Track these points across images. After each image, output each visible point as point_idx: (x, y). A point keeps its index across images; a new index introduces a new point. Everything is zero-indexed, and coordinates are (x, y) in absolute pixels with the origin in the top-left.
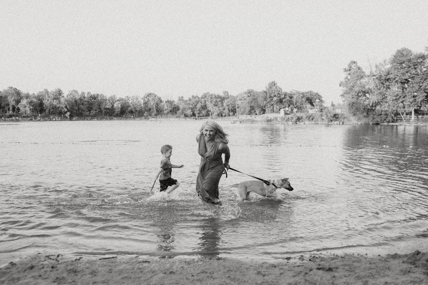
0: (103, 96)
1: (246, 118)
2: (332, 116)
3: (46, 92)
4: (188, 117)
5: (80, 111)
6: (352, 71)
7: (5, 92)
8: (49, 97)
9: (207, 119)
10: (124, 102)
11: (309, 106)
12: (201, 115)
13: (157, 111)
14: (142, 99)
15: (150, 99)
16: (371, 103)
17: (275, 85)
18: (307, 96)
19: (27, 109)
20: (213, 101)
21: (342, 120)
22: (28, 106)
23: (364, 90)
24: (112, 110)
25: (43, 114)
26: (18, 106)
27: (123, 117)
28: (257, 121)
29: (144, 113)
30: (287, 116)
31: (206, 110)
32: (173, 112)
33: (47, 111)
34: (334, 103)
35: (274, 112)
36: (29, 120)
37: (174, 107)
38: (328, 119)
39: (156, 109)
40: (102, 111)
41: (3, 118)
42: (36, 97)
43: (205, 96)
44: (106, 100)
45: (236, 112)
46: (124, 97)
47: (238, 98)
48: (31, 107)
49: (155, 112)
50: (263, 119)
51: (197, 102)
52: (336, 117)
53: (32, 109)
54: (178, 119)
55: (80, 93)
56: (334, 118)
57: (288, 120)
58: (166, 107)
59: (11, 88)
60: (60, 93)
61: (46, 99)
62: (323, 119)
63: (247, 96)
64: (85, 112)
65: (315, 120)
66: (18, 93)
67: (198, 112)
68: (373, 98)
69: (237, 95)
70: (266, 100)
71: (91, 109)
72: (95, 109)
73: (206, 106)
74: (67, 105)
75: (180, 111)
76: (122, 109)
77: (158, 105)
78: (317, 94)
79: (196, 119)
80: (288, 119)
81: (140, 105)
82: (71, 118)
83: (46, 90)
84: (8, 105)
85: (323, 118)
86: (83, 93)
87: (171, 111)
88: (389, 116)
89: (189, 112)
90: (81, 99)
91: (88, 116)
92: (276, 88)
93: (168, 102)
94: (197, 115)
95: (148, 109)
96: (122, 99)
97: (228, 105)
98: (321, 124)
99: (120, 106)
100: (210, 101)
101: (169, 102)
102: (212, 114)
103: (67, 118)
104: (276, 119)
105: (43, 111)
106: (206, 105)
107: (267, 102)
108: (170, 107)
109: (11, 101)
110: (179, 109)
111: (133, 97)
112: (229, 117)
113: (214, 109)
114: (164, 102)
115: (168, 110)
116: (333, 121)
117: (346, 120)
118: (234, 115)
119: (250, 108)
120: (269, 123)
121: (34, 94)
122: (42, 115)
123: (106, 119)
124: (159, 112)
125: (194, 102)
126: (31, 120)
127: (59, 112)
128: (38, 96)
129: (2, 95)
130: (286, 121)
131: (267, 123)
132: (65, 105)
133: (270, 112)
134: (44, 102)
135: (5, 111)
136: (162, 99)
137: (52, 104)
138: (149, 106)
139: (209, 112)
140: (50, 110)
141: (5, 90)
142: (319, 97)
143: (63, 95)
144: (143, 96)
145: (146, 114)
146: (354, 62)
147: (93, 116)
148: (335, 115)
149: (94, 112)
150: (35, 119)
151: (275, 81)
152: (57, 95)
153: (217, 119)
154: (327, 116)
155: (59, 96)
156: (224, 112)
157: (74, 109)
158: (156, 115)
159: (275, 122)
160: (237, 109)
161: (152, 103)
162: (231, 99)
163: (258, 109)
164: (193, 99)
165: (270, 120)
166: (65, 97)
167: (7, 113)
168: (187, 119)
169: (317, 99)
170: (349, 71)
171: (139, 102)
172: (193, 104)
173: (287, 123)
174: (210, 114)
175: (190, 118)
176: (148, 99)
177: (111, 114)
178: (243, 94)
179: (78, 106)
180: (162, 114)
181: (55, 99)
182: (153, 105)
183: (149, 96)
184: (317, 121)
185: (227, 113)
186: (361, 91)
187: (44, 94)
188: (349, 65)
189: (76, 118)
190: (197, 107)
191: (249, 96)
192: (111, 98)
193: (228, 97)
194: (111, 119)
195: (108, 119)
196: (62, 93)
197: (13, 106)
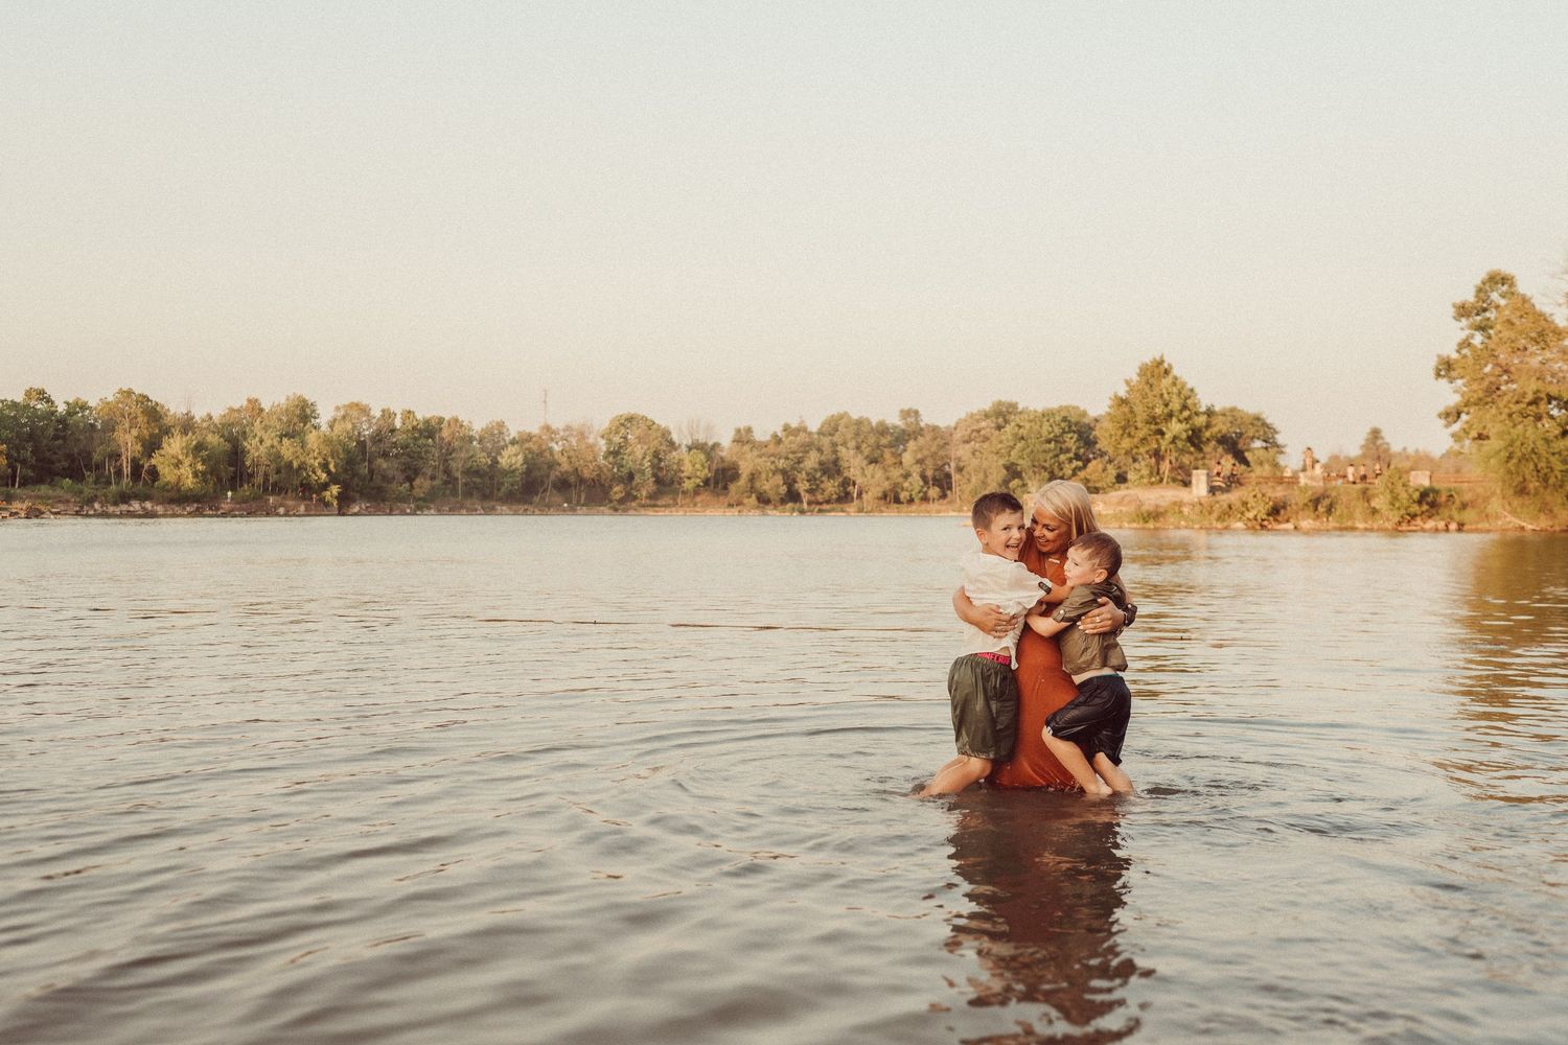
0: (462, 426)
2: (1416, 496)
3: (253, 409)
4: (771, 506)
5: (377, 479)
6: (1492, 315)
7: (106, 410)
8: (266, 428)
9: (843, 511)
10: (535, 448)
12: (820, 498)
13: (658, 481)
14: (603, 437)
15: (629, 437)
17: (1167, 372)
19: (185, 471)
20: (863, 446)
21: (1457, 516)
22: (187, 462)
24: (492, 478)
25: (244, 491)
26: (153, 462)
27: (530, 503)
29: (611, 487)
30: (1224, 498)
31: (839, 480)
32: (716, 483)
35: (1161, 480)
36: (190, 514)
37: (720, 466)
38: (1399, 509)
39: (654, 475)
40: (456, 479)
41: (97, 506)
42: (217, 430)
43: (832, 427)
44: (471, 439)
45: (950, 488)
46: (534, 429)
48: (200, 467)
49: (650, 486)
50: (1124, 509)
51: (807, 447)
53: (204, 473)
54: (735, 510)
55: (376, 413)
56: (1425, 506)
57: (1228, 512)
58: (687, 468)
59: (129, 393)
60: (302, 414)
61: (255, 436)
62: (1374, 511)
63: (992, 426)
64: (394, 486)
65: (1339, 512)
66: (153, 413)
67: (807, 485)
69: (953, 425)
70: (1129, 435)
71: (417, 472)
72: (429, 472)
73: (836, 462)
74: (329, 460)
75: (743, 481)
76: (528, 472)
77: (660, 460)
78: (1258, 419)
79: (802, 512)
80: (1230, 507)
81: (595, 458)
82: (343, 506)
83: (254, 402)
84: (116, 456)
85: (1375, 503)
86: (387, 414)
87: (706, 482)
89: (772, 485)
90: (378, 438)
91: (404, 499)
92: (1174, 384)
93: (696, 446)
94: (806, 497)
95: (625, 471)
96: (529, 438)
97: (920, 462)
98: (1366, 529)
99: (518, 465)
100: (852, 444)
101: (708, 450)
102: (860, 495)
103: (327, 505)
104: (1179, 504)
105: (242, 480)
106: (837, 459)
107: (1136, 440)
108: (703, 465)
109: (128, 442)
110: (735, 476)
111: (568, 428)
112: (924, 506)
114: (684, 449)
115: (697, 477)
116: (1418, 519)
117: (1469, 515)
118: (944, 496)
120: (1151, 525)
121: (211, 418)
122: (241, 493)
123: (472, 511)
124: (665, 486)
125: (794, 448)
126: (198, 513)
127: (302, 485)
128: (223, 425)
129: (95, 420)
130: (1219, 519)
131: (1141, 525)
132: (320, 460)
133: (1145, 481)
134: (249, 447)
135: (103, 480)
136: (675, 437)
137: (279, 456)
138: (629, 462)
139: (849, 485)
140: (266, 475)
141: (108, 403)
142: (1265, 433)
143: (318, 421)
144: (607, 425)
145: (616, 493)
146: (1498, 280)
147: (424, 500)
148: (1424, 495)
149: (427, 484)
150: (211, 509)
151: (1165, 358)
152: (296, 420)
153: (882, 512)
154: (1395, 498)
155: (302, 425)
156: (906, 485)
157: (355, 475)
158: (653, 496)
159: (1172, 519)
160: (955, 477)
161: (639, 451)
162: (928, 437)
163: (1034, 473)
164: (787, 436)
165: (1156, 515)
166: (324, 428)
167: (113, 487)
168: (769, 512)
169: (1258, 438)
170: (1477, 314)
171: (591, 447)
172: (791, 456)
173: (1225, 524)
174: (855, 495)
175: (780, 508)
176: (625, 438)
177: (488, 491)
178: (977, 417)
179: (370, 462)
180: (676, 492)
181: (285, 436)
182: (644, 458)
183: (629, 425)
184: (1351, 517)
185: (917, 489)
186: (1543, 395)
187: (245, 418)
188: (1480, 290)
189: (361, 507)
190: (802, 466)
191: (999, 427)
192: (489, 431)
193: (920, 432)
194: (489, 511)
195: (476, 510)
196: (314, 412)
197: (134, 460)
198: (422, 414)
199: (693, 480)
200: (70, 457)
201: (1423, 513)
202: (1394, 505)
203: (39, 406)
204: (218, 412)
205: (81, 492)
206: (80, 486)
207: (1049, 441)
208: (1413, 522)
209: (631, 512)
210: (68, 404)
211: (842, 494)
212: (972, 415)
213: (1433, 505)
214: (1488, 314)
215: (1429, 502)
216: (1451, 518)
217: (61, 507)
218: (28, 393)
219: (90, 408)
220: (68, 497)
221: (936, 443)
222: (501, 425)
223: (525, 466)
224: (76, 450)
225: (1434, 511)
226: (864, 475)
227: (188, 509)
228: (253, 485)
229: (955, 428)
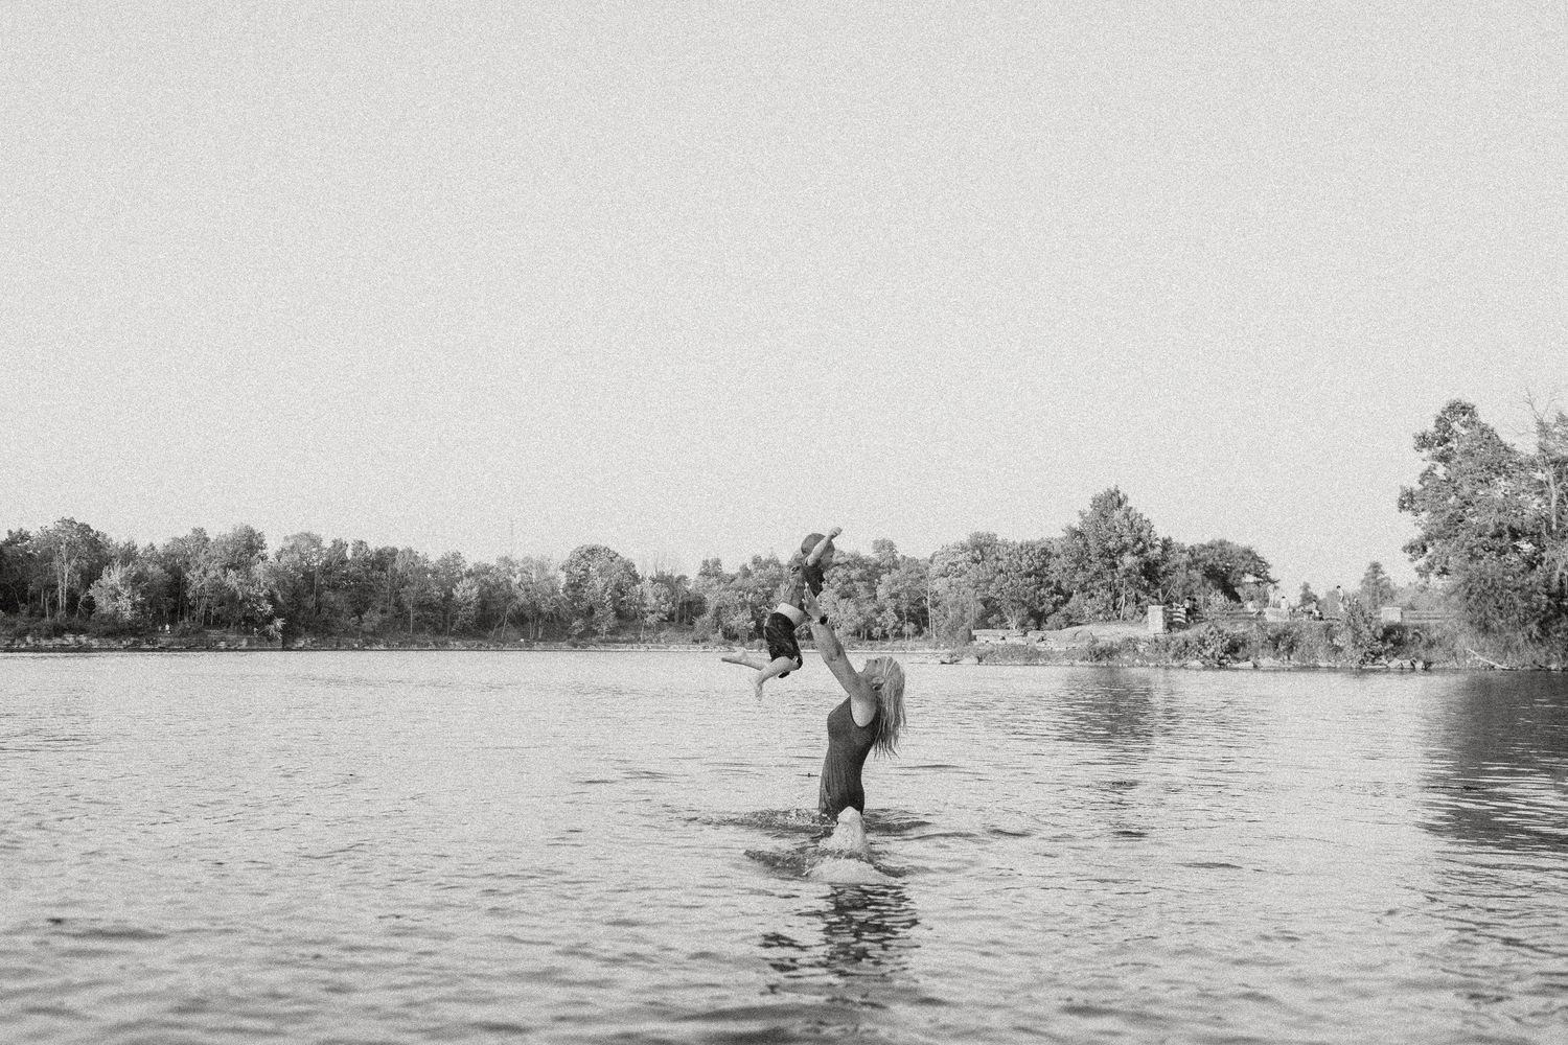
0: (416, 557)
3: (198, 539)
4: (737, 643)
5: (325, 613)
6: (1454, 445)
7: (45, 539)
10: (492, 582)
11: (1217, 599)
13: (620, 615)
14: (563, 569)
15: (591, 569)
17: (1121, 503)
18: (1209, 563)
19: (124, 603)
21: (1422, 654)
22: (126, 594)
24: (445, 612)
25: (186, 623)
26: (91, 592)
27: (485, 638)
29: (570, 622)
30: (1180, 634)
32: (681, 618)
34: (1313, 590)
35: (1118, 616)
36: (126, 649)
37: (686, 599)
38: (1361, 646)
39: (615, 609)
40: (408, 613)
41: (29, 639)
42: (160, 560)
44: (425, 571)
45: (927, 625)
46: (491, 560)
47: (934, 570)
48: (139, 599)
49: (611, 620)
53: (143, 605)
54: (700, 647)
55: (327, 544)
56: (1389, 644)
58: (651, 600)
59: (70, 522)
60: (250, 544)
61: (198, 567)
62: (1338, 649)
63: (968, 559)
64: (342, 620)
65: (1300, 650)
66: (94, 544)
69: (929, 556)
70: (1085, 569)
71: (366, 607)
72: (380, 605)
74: (276, 591)
75: (707, 617)
76: (483, 605)
77: (623, 594)
78: (1249, 552)
80: (1187, 645)
81: (554, 591)
82: (287, 641)
83: (199, 532)
84: (52, 588)
85: (1335, 642)
86: (339, 546)
87: (671, 617)
89: (742, 621)
90: (327, 570)
91: (352, 634)
92: (1126, 516)
93: (662, 580)
95: (585, 604)
96: (487, 570)
97: (895, 596)
98: (1329, 668)
99: (473, 598)
101: (670, 583)
103: (271, 639)
104: (1132, 643)
105: (182, 614)
107: (1089, 574)
108: (666, 599)
109: (65, 573)
110: (701, 610)
111: (527, 560)
112: (899, 642)
113: (841, 610)
114: (648, 582)
115: (661, 611)
116: (1383, 657)
117: (1436, 654)
118: (919, 632)
120: (1105, 662)
121: (154, 549)
122: (180, 626)
123: (423, 647)
124: (627, 621)
125: (763, 581)
126: (135, 648)
127: (245, 618)
128: (166, 555)
129: (35, 550)
130: (1175, 657)
131: (1095, 662)
132: (266, 591)
134: (191, 578)
135: (37, 612)
136: (638, 570)
137: (221, 586)
138: (588, 595)
140: (208, 607)
141: (48, 533)
142: (1256, 567)
143: (264, 551)
144: (567, 557)
145: (575, 628)
146: (1459, 409)
147: (374, 634)
148: (1389, 631)
149: (378, 618)
150: (148, 642)
151: (1119, 489)
152: (242, 550)
154: (1357, 634)
155: (248, 555)
156: (879, 620)
157: (300, 607)
158: (614, 631)
159: (1126, 657)
160: (932, 612)
161: (599, 583)
162: (903, 570)
163: (1013, 608)
164: (757, 569)
165: (1109, 652)
166: (271, 557)
167: (48, 619)
168: (736, 648)
169: (1249, 572)
170: (1439, 445)
171: (550, 580)
172: (759, 590)
173: (1182, 662)
175: (748, 644)
176: (586, 570)
177: (440, 626)
178: (954, 550)
180: (637, 628)
181: (230, 567)
182: (605, 591)
183: (590, 557)
185: (891, 624)
186: (1505, 528)
187: (189, 548)
188: (1437, 421)
189: (305, 642)
190: (772, 600)
191: (976, 561)
192: (445, 562)
193: (896, 565)
194: (441, 646)
195: (427, 645)
196: (261, 542)
197: (70, 590)
198: (374, 544)
199: (656, 614)
200: (5, 588)
201: (1387, 651)
202: (1356, 643)
204: (161, 542)
205: (13, 625)
206: (11, 619)
207: (1029, 575)
208: (1377, 661)
209: (591, 648)
212: (948, 548)
213: (1399, 643)
214: (1450, 445)
215: (1394, 639)
216: (1418, 658)
219: (30, 538)
221: (910, 576)
222: (457, 556)
223: (479, 600)
224: (11, 581)
225: (1399, 649)
227: (125, 643)
228: (194, 619)
229: (931, 562)
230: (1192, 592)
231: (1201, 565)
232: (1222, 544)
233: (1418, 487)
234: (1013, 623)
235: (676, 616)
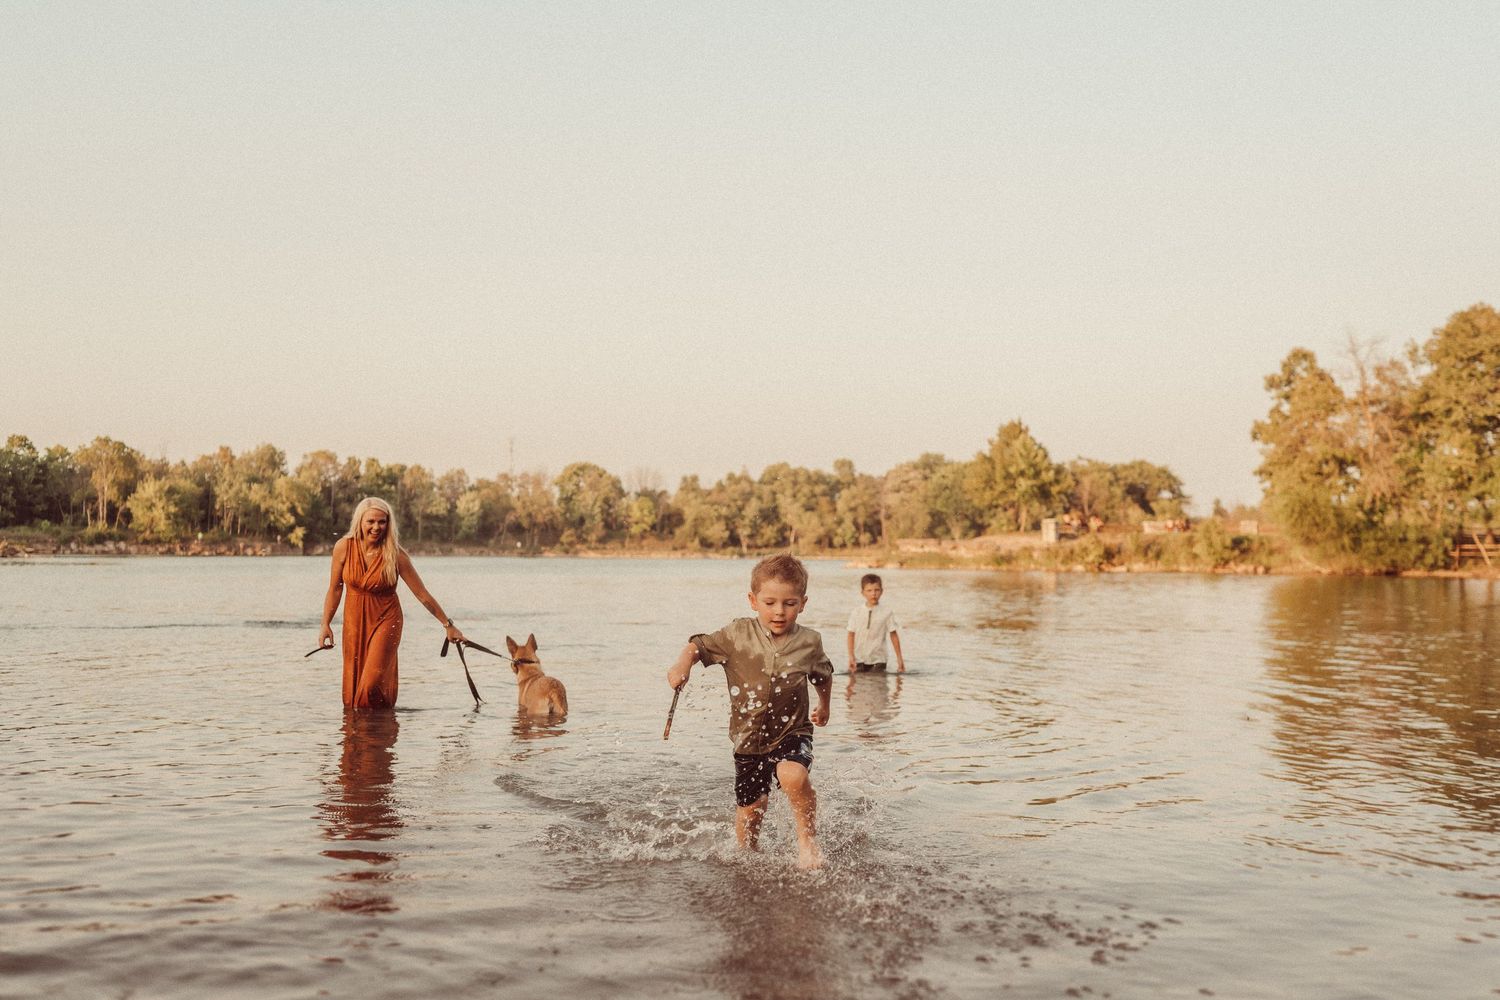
0: (423, 474)
1: (920, 550)
2: (1228, 542)
3: (225, 456)
4: (713, 550)
6: (1297, 385)
7: (84, 456)
8: (235, 474)
10: (492, 495)
11: (1135, 512)
12: (759, 542)
13: (607, 525)
14: (556, 484)
15: (581, 484)
16: (1368, 499)
17: (1020, 433)
18: (1130, 480)
19: (158, 513)
20: (799, 495)
22: (160, 505)
23: (1339, 453)
24: (450, 522)
25: (214, 533)
26: (128, 504)
27: (486, 546)
28: (958, 562)
29: (562, 531)
30: (1068, 544)
31: (778, 526)
32: (662, 529)
33: (226, 523)
35: (1018, 529)
36: (162, 554)
37: (666, 513)
38: (1214, 554)
39: (604, 520)
40: (417, 523)
42: (186, 475)
43: (771, 477)
44: (432, 486)
45: (880, 533)
46: (492, 476)
47: (889, 485)
48: (172, 509)
49: (599, 530)
50: (981, 553)
51: (747, 497)
52: (1241, 547)
53: (176, 515)
54: (679, 554)
55: (343, 460)
56: (1237, 552)
57: (1070, 556)
58: (636, 514)
59: (107, 441)
60: (273, 460)
61: (225, 480)
62: (1195, 556)
63: (920, 476)
65: (1165, 557)
66: (130, 460)
67: (748, 531)
68: (1373, 481)
69: (884, 475)
70: (991, 488)
73: (775, 509)
74: (297, 504)
75: (687, 527)
76: (484, 517)
77: (610, 506)
78: (1164, 471)
79: (741, 555)
80: (1072, 552)
81: (549, 504)
82: (306, 552)
83: (226, 450)
84: (92, 499)
85: (1194, 551)
86: (353, 462)
87: (653, 527)
88: (1432, 547)
89: (717, 531)
90: (343, 484)
92: (1025, 445)
93: (645, 494)
94: (745, 542)
95: (576, 516)
96: (487, 484)
97: (853, 510)
98: (1188, 572)
99: (476, 508)
100: (789, 492)
101: (653, 497)
102: (796, 540)
103: (293, 546)
104: (1028, 551)
105: (212, 523)
106: (776, 507)
107: (996, 493)
108: (650, 513)
109: (104, 487)
110: (681, 521)
111: (525, 476)
112: (856, 550)
113: (805, 522)
114: (632, 495)
115: (643, 521)
116: (1232, 564)
117: (1275, 560)
118: (874, 541)
119: (929, 519)
120: (1004, 567)
121: (184, 465)
122: (210, 535)
123: (429, 553)
124: (614, 531)
125: (736, 496)
126: (170, 553)
127: (269, 526)
128: (196, 471)
129: (74, 465)
130: (1063, 562)
131: (996, 567)
132: (288, 504)
133: (1005, 528)
134: (219, 491)
135: (80, 521)
136: (625, 486)
137: (246, 500)
138: (579, 507)
139: (786, 530)
140: (235, 518)
141: (86, 450)
142: (1171, 484)
143: (286, 468)
144: (559, 473)
145: (567, 537)
146: (1302, 355)
148: (1237, 542)
150: (182, 549)
151: (1022, 421)
152: (264, 466)
153: (816, 555)
154: (1211, 545)
155: (270, 471)
156: (839, 531)
157: (319, 518)
158: (602, 540)
159: (1023, 563)
160: (885, 524)
161: (590, 497)
162: (861, 486)
163: (957, 521)
164: (730, 485)
165: (1008, 559)
166: (292, 474)
167: (89, 529)
168: (712, 555)
169: (1165, 489)
170: (1285, 386)
171: (545, 493)
172: (732, 504)
173: (1068, 566)
174: (792, 540)
175: (722, 551)
176: (577, 485)
177: (446, 535)
178: (907, 469)
179: (335, 506)
180: (623, 537)
181: (254, 481)
182: (595, 504)
183: (581, 473)
184: (1176, 561)
185: (849, 535)
186: (1331, 456)
187: (217, 464)
188: (1285, 365)
189: (324, 549)
190: (744, 513)
191: (926, 478)
192: (449, 479)
193: (854, 482)
194: (447, 553)
195: (434, 552)
196: (281, 459)
197: (110, 503)
198: (386, 462)
199: (640, 525)
200: (49, 500)
201: (1235, 558)
202: (1210, 551)
203: (21, 452)
204: (191, 459)
205: (58, 533)
206: (56, 528)
208: (1227, 566)
209: (581, 554)
210: (49, 450)
211: (780, 539)
212: (901, 466)
213: (1244, 552)
214: (1293, 386)
216: (1260, 563)
217: (39, 547)
218: (11, 440)
219: (68, 454)
220: (46, 537)
221: (868, 492)
222: (461, 473)
223: (482, 511)
224: (55, 494)
225: (1243, 556)
226: (801, 522)
227: (160, 550)
228: (223, 528)
229: (886, 478)
230: (1113, 507)
231: (1122, 482)
232: (1142, 463)
233: (1268, 421)
234: (956, 532)
235: (658, 527)
